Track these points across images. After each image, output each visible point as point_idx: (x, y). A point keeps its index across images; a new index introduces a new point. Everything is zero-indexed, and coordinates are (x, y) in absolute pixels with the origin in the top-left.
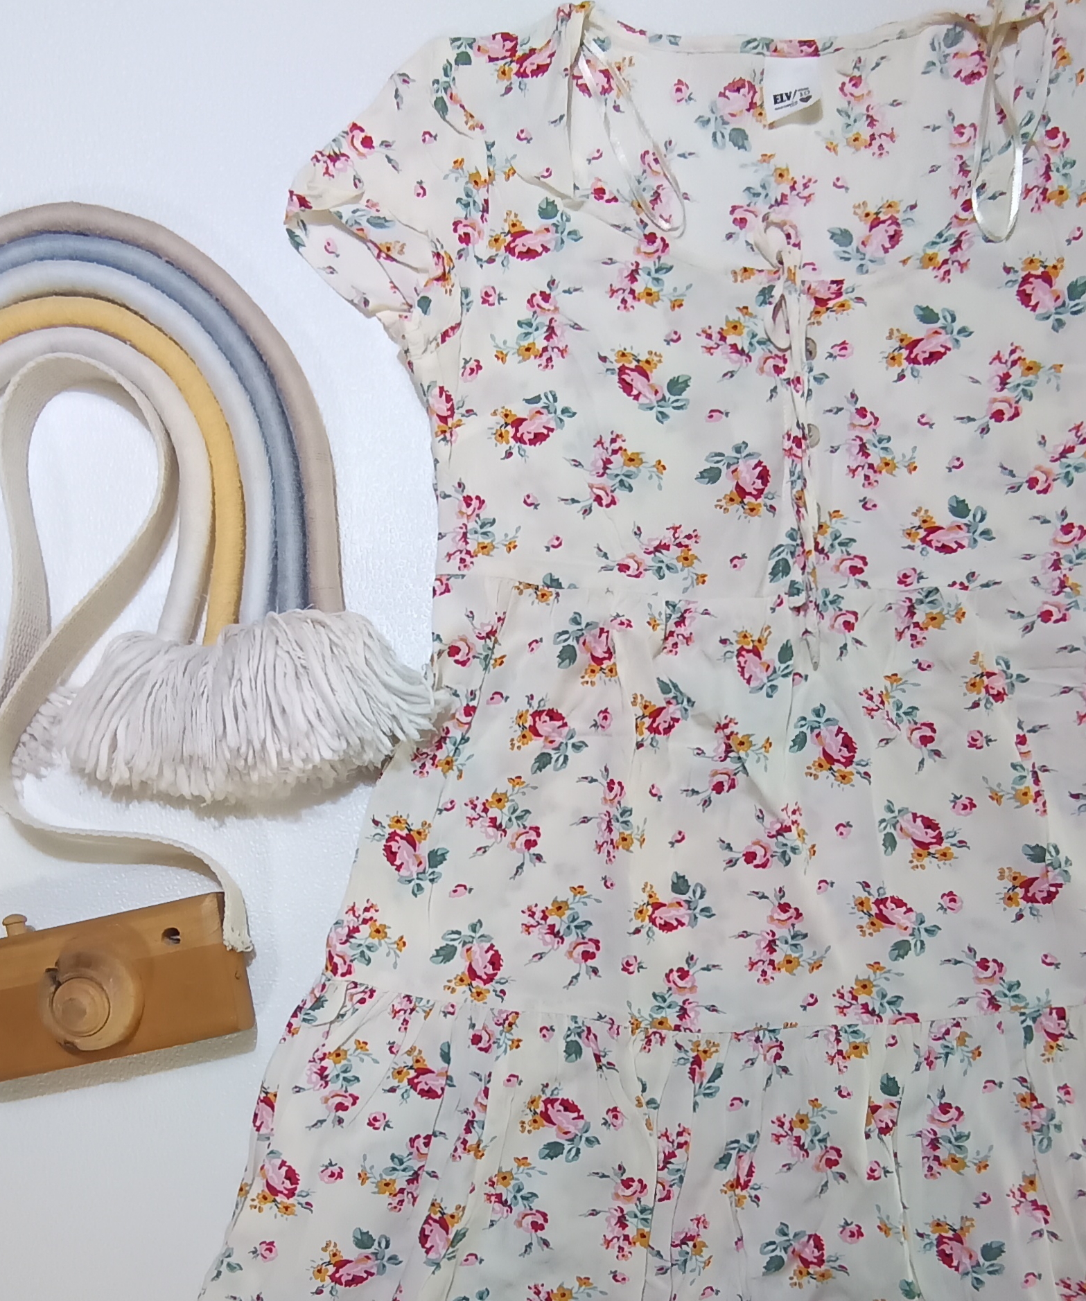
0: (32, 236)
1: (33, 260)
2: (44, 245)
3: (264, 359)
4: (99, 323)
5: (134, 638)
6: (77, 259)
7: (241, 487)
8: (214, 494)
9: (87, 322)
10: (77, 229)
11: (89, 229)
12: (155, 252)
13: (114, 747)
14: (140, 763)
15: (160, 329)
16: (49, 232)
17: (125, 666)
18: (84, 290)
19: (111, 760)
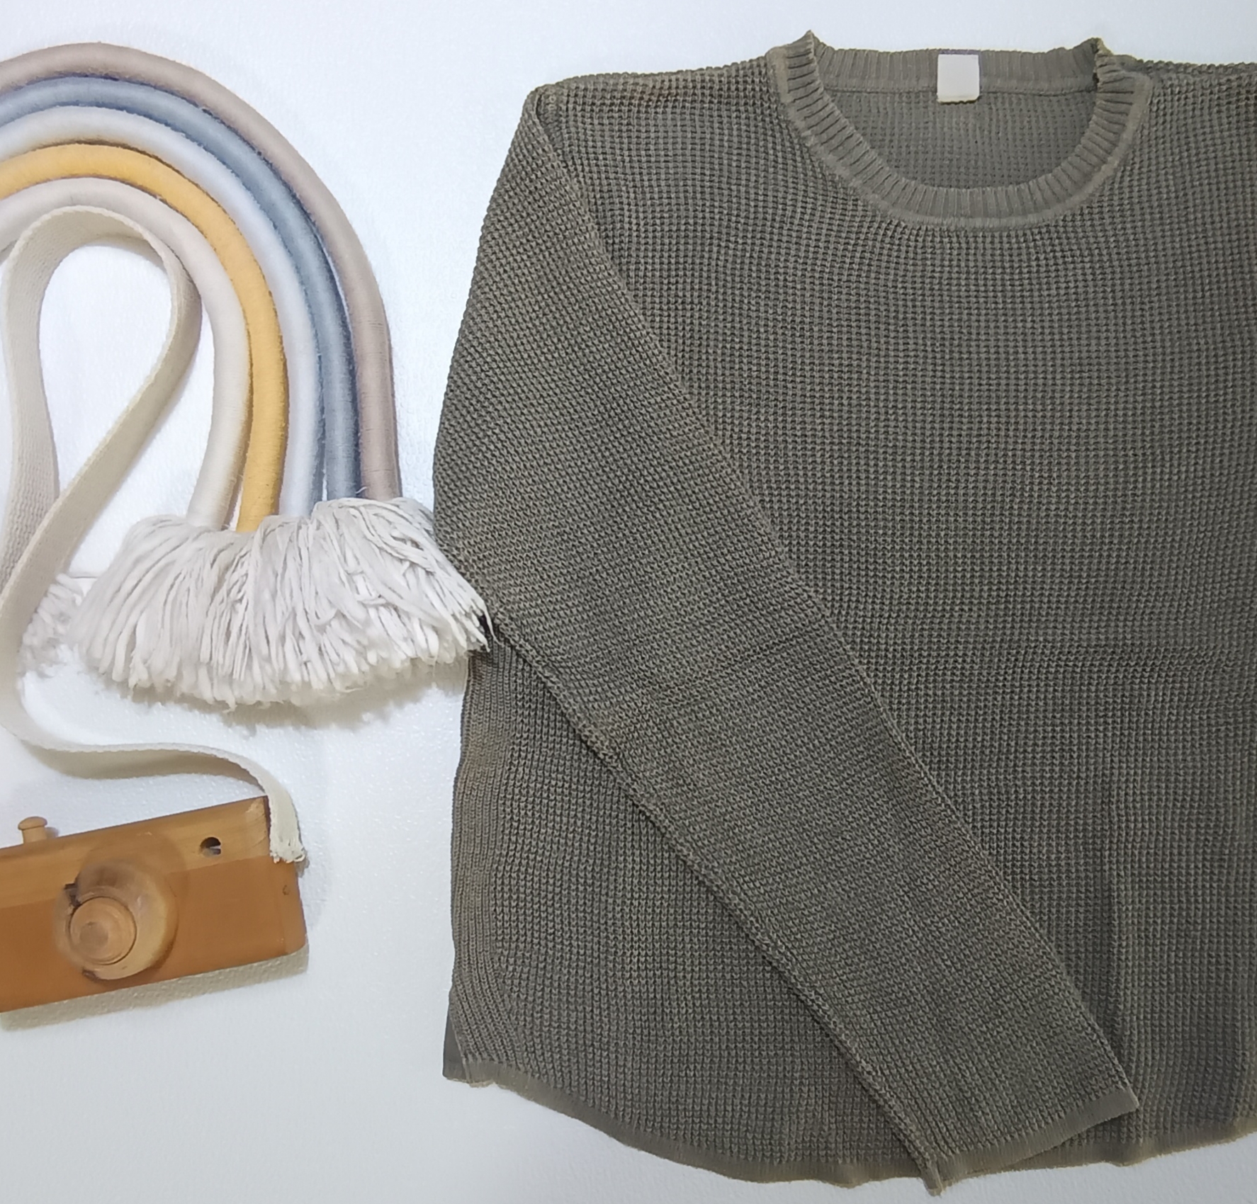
0: (56, 78)
1: (55, 105)
2: (66, 89)
4: (126, 174)
6: (106, 106)
8: (251, 365)
9: (113, 173)
10: (105, 73)
11: (119, 73)
12: (192, 101)
13: (132, 645)
14: (158, 663)
15: (197, 185)
16: (74, 74)
17: (147, 555)
18: (111, 138)
19: (129, 659)
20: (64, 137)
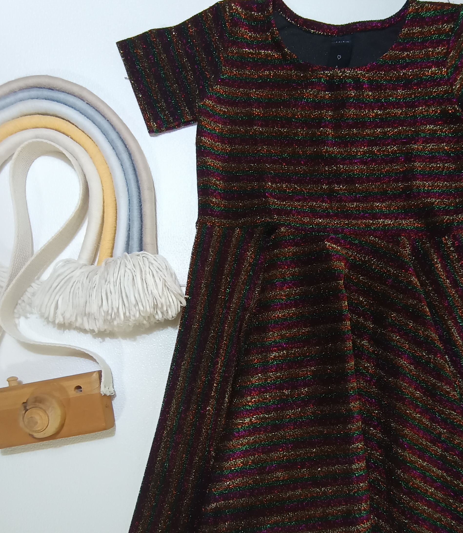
0: (29, 88)
1: (29, 99)
2: (34, 93)
3: (127, 147)
4: (57, 127)
5: (68, 262)
6: (48, 99)
7: (116, 200)
8: (104, 202)
9: (52, 127)
10: (49, 87)
11: (54, 88)
12: (82, 99)
13: (56, 307)
14: (68, 315)
15: (83, 132)
16: (37, 87)
17: (62, 273)
18: (51, 113)
19: (55, 313)
20: (32, 112)
